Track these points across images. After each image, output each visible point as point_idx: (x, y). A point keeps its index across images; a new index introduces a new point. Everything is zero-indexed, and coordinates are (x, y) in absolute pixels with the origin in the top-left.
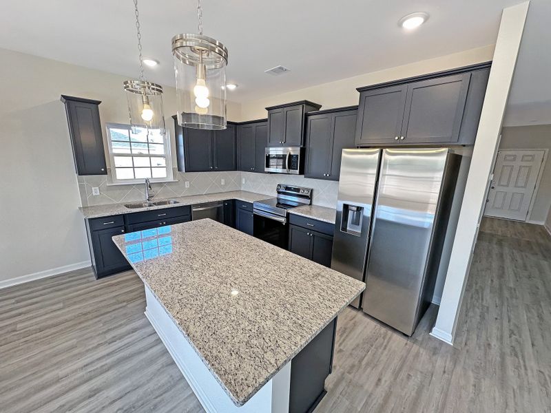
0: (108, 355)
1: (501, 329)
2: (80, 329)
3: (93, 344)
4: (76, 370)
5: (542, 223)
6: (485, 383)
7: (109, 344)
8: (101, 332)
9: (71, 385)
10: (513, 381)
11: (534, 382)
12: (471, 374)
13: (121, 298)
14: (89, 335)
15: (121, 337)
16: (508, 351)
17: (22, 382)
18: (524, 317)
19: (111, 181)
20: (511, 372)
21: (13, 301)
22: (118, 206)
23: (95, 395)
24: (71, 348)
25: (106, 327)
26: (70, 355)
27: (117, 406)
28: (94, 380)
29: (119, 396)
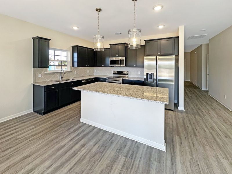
1: (193, 105)
2: (54, 131)
3: (66, 134)
4: (68, 142)
5: (190, 81)
6: (197, 116)
7: (74, 132)
8: (66, 130)
10: (202, 115)
11: (206, 114)
12: (192, 115)
14: (61, 132)
15: (78, 129)
16: (197, 109)
17: (45, 151)
18: (197, 102)
20: (200, 113)
23: (84, 146)
24: (57, 137)
25: (66, 129)
26: (59, 139)
27: (97, 146)
28: (80, 143)
29: (95, 144)
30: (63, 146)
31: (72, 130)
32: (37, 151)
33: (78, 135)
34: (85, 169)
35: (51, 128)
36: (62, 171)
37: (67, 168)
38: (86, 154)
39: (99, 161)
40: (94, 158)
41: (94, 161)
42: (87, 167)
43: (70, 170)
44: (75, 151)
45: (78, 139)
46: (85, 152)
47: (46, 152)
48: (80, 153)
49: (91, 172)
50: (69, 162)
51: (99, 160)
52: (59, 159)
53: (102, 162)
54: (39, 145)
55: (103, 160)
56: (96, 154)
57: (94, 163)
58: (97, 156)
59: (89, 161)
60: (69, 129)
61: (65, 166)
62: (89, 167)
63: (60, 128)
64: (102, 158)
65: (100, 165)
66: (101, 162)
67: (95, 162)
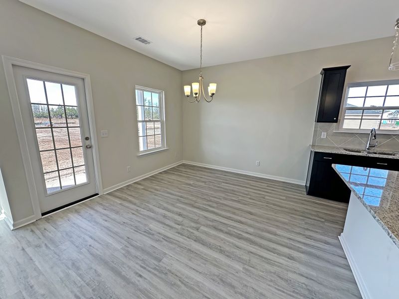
0: (304, 243)
3: (297, 230)
4: (284, 237)
7: (307, 238)
8: (303, 227)
9: (280, 242)
13: (321, 215)
14: (295, 223)
15: (316, 240)
19: (338, 128)
21: (266, 185)
22: (337, 148)
23: (291, 259)
24: (284, 223)
25: (306, 226)
26: (284, 226)
27: (303, 280)
28: (293, 251)
29: (306, 275)
30: (275, 234)
31: (308, 233)
32: (259, 216)
33: (305, 244)
34: (257, 269)
35: (294, 212)
36: (247, 245)
37: (251, 248)
38: (280, 265)
39: (276, 288)
40: (278, 278)
41: (273, 279)
42: (260, 271)
43: (251, 252)
44: (276, 249)
45: (299, 247)
46: (281, 264)
47: (261, 223)
48: (277, 257)
49: (257, 278)
50: (260, 249)
51: (279, 288)
52: (258, 237)
53: (276, 293)
54: (266, 214)
55: (282, 295)
56: (286, 281)
57: (269, 279)
58: (283, 283)
59: (271, 272)
60: (307, 229)
61: (253, 246)
62: (261, 273)
63: (301, 219)
64: (283, 292)
65: (271, 290)
66: (277, 291)
67: (271, 281)
